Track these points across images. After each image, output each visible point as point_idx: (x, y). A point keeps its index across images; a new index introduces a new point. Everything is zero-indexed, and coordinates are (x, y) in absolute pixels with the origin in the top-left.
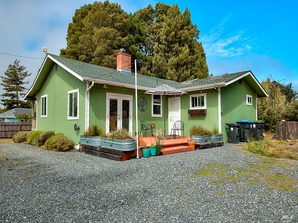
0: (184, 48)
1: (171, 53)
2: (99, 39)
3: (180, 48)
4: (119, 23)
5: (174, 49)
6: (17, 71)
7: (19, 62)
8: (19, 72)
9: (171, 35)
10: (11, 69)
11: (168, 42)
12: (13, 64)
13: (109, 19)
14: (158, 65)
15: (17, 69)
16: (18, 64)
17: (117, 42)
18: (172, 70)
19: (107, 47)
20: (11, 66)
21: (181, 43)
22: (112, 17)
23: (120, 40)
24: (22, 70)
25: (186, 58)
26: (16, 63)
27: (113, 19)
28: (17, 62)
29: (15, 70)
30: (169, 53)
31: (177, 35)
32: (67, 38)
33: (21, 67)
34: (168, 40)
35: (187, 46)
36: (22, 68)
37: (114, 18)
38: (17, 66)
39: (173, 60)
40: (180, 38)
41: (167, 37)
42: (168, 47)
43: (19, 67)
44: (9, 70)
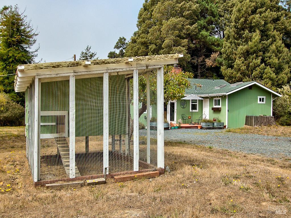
0: (254, 34)
1: (241, 39)
2: (168, 31)
3: (250, 34)
4: (187, 12)
5: (244, 36)
6: (89, 57)
7: (90, 48)
8: (90, 58)
9: (240, 21)
10: (83, 57)
11: (238, 28)
12: (85, 51)
13: (177, 8)
14: (227, 53)
15: (88, 56)
16: (90, 50)
17: (186, 31)
18: (240, 60)
19: (174, 38)
20: (83, 53)
21: (252, 29)
22: (180, 7)
23: (188, 29)
24: (93, 57)
25: (255, 46)
26: (87, 50)
27: (181, 8)
28: (89, 48)
29: (87, 57)
30: (238, 40)
31: (248, 20)
32: (137, 25)
33: (92, 53)
34: (238, 27)
35: (258, 31)
36: (93, 55)
37: (183, 8)
38: (88, 52)
39: (242, 48)
40: (251, 23)
41: (236, 23)
42: (238, 34)
43: (90, 53)
44: (81, 57)
